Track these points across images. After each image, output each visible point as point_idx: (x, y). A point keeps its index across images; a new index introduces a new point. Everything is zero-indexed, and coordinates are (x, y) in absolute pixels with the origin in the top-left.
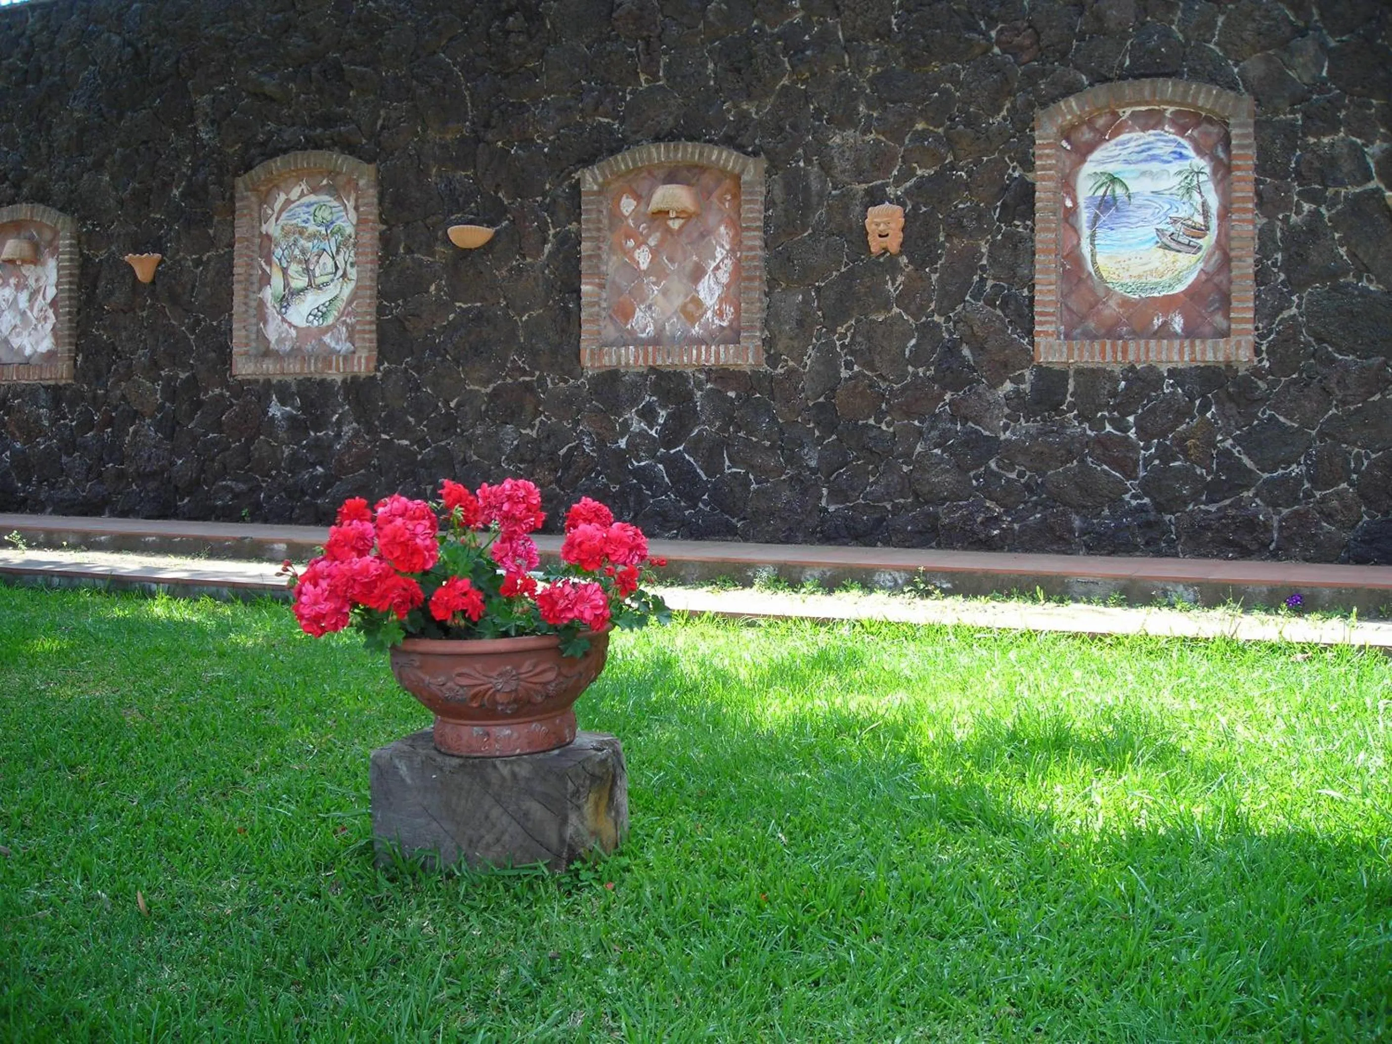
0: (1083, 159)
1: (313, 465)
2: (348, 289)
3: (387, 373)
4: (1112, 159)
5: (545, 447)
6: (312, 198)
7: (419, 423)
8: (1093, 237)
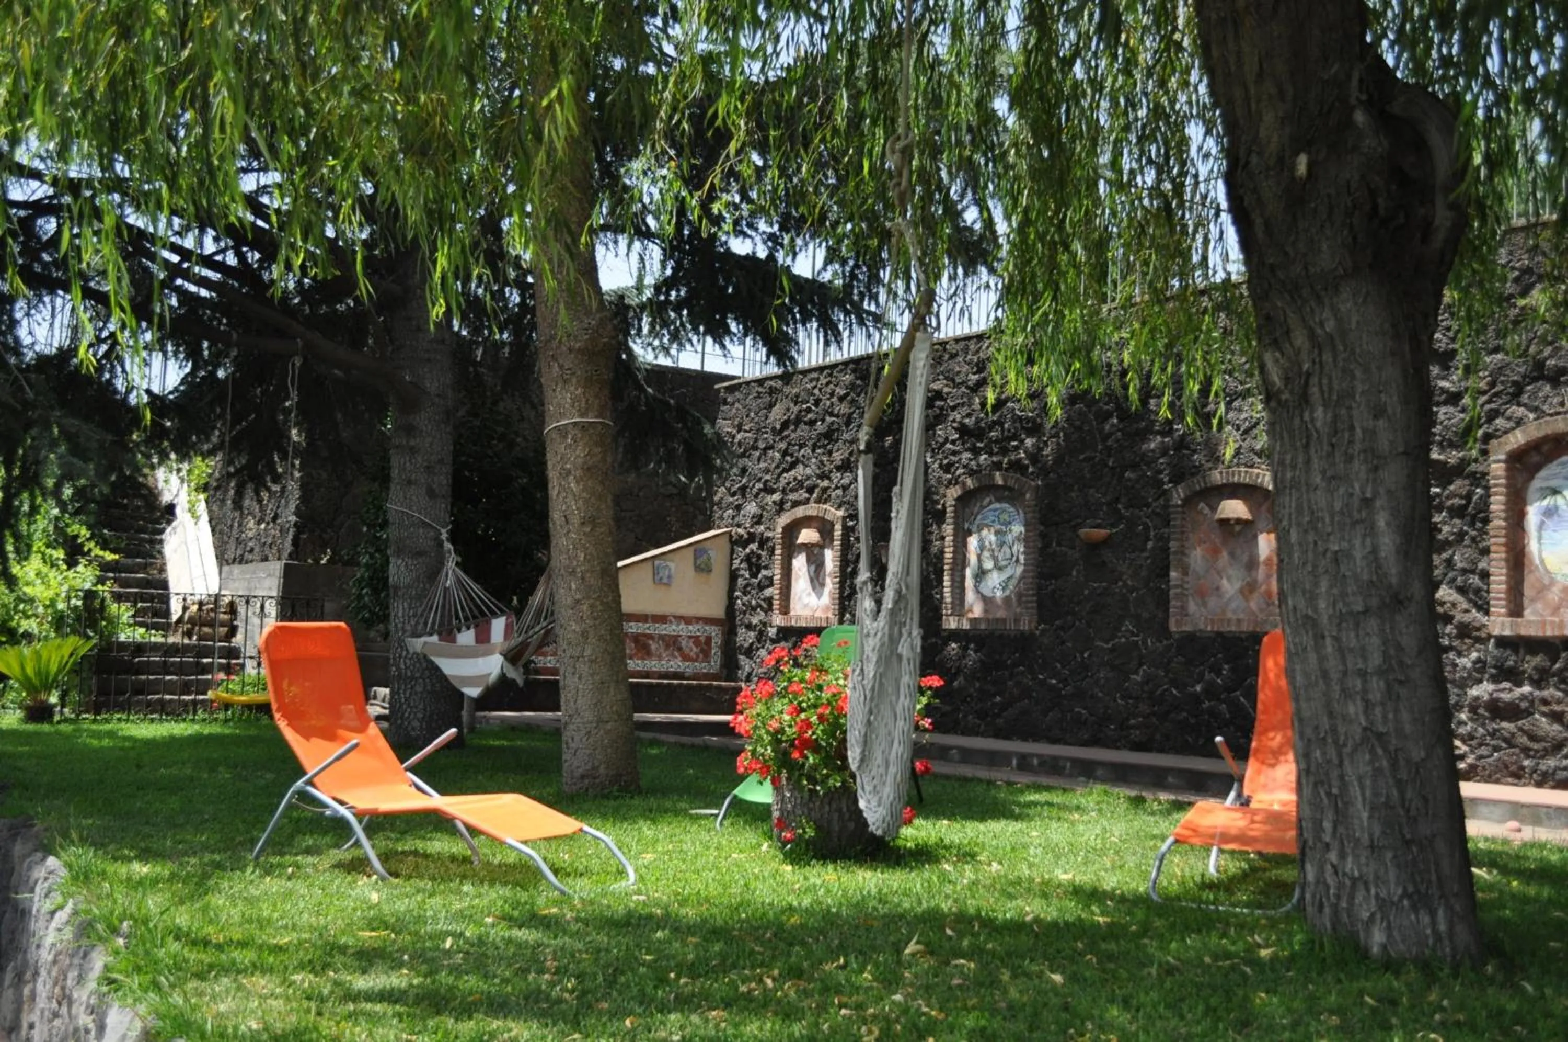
0: (1531, 477)
1: (994, 696)
2: (1020, 570)
3: (1043, 631)
4: (1555, 476)
5: (1146, 688)
6: (997, 505)
7: (1063, 667)
8: (1540, 538)
